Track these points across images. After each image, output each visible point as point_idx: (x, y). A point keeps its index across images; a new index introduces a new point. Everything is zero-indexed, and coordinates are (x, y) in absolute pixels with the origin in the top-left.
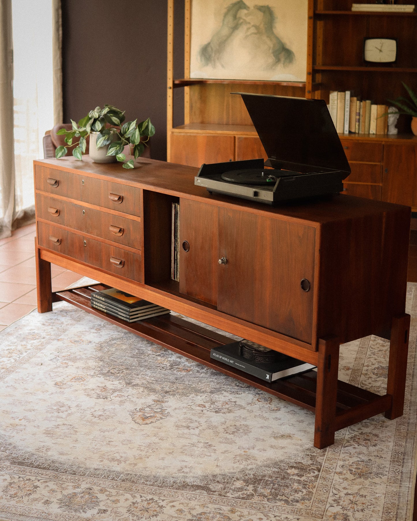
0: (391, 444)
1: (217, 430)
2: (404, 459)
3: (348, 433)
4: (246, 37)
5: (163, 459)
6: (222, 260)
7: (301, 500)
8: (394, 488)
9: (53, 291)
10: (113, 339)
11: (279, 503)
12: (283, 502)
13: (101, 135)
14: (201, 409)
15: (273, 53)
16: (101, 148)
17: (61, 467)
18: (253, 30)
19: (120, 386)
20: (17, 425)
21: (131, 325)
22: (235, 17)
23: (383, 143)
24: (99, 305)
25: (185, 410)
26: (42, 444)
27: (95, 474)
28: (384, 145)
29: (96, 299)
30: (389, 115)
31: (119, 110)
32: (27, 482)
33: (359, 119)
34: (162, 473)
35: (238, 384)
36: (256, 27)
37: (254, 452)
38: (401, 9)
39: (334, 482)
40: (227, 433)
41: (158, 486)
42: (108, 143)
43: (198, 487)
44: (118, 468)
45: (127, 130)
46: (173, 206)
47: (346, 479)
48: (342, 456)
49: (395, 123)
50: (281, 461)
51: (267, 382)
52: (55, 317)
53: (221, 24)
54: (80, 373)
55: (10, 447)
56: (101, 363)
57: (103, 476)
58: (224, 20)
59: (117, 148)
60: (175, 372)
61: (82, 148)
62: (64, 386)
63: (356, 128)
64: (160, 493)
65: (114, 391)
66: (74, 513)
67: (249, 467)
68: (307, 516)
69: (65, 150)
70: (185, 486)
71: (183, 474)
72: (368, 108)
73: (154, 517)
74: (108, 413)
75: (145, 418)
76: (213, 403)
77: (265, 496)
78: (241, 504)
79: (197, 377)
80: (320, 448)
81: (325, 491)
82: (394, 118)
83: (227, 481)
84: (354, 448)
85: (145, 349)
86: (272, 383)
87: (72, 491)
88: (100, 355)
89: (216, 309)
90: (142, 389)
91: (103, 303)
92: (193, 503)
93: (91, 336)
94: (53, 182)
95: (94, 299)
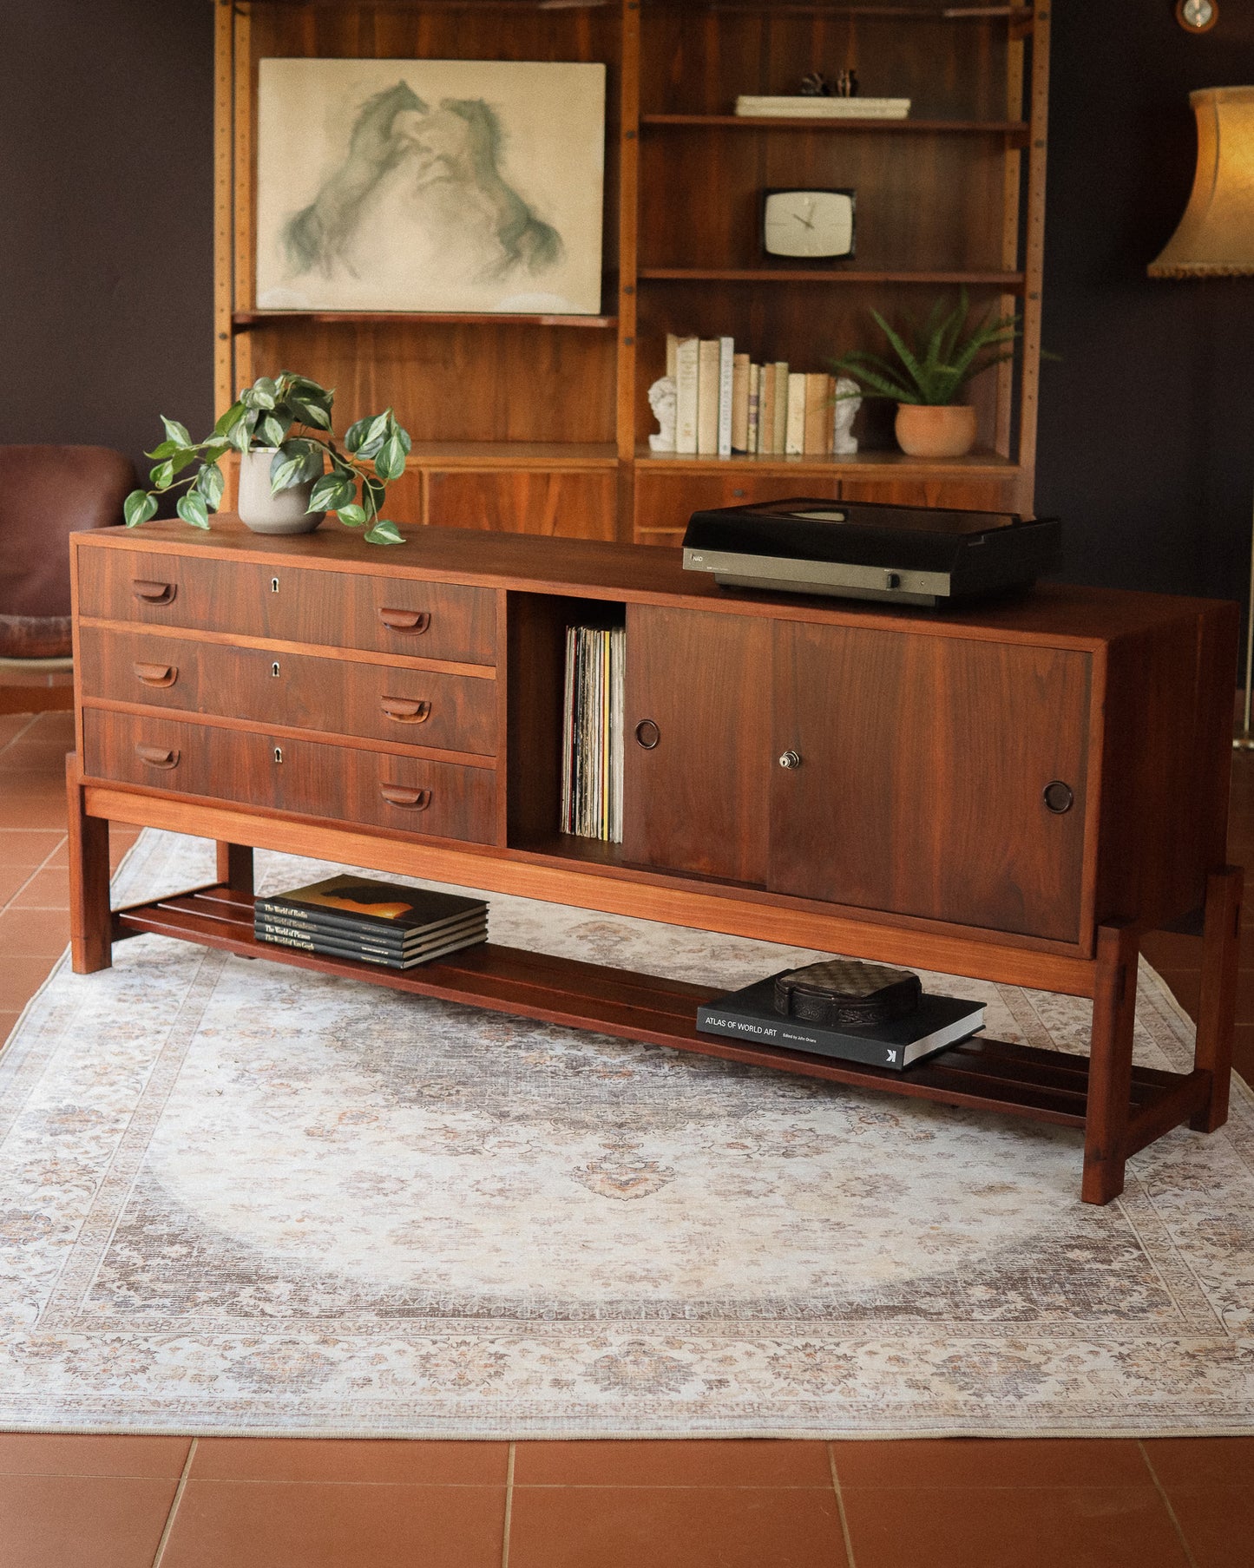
1: (824, 1192)
4: (421, 189)
5: (754, 1263)
6: (790, 757)
7: (1150, 1306)
9: (113, 908)
10: (357, 1021)
11: (1106, 1319)
12: (1114, 1316)
13: (282, 457)
14: (741, 1152)
15: (501, 232)
16: (282, 492)
17: (519, 1309)
18: (438, 170)
19: (484, 1124)
20: (304, 1233)
21: (411, 973)
22: (386, 132)
23: (838, 476)
24: (285, 931)
25: (706, 1159)
26: (417, 1267)
27: (616, 1312)
28: (840, 483)
29: (275, 918)
32: (464, 1348)
33: (757, 415)
34: (783, 1292)
35: (780, 1093)
36: (449, 162)
37: (957, 1227)
38: (875, 109)
39: (1191, 1266)
40: (854, 1195)
41: (798, 1319)
42: (306, 481)
43: (893, 1311)
44: (665, 1293)
45: (361, 440)
46: (571, 634)
47: (1214, 1257)
48: (1164, 1214)
50: (1036, 1239)
51: (896, 1071)
53: (347, 152)
54: (349, 1104)
55: (339, 1282)
56: (379, 1076)
57: (643, 1315)
58: (352, 143)
59: (336, 491)
60: (594, 1079)
61: (209, 496)
62: (337, 1136)
63: (748, 440)
64: (815, 1331)
65: (483, 1135)
66: (650, 1396)
67: (973, 1258)
68: (1190, 1334)
69: (150, 504)
70: (859, 1311)
71: (830, 1289)
72: (779, 383)
73: (850, 1379)
74: (516, 1184)
75: (623, 1186)
76: (759, 1137)
77: (1062, 1309)
78: (1022, 1330)
79: (664, 1087)
80: (1103, 1203)
81: (1186, 1285)
83: (948, 1287)
84: (1176, 1195)
85: (461, 1035)
86: (903, 1073)
87: (597, 1354)
88: (356, 1058)
89: (762, 887)
90: (548, 1126)
91: (303, 925)
92: (914, 1342)
93: (284, 1018)
94: (160, 591)
95: (267, 917)
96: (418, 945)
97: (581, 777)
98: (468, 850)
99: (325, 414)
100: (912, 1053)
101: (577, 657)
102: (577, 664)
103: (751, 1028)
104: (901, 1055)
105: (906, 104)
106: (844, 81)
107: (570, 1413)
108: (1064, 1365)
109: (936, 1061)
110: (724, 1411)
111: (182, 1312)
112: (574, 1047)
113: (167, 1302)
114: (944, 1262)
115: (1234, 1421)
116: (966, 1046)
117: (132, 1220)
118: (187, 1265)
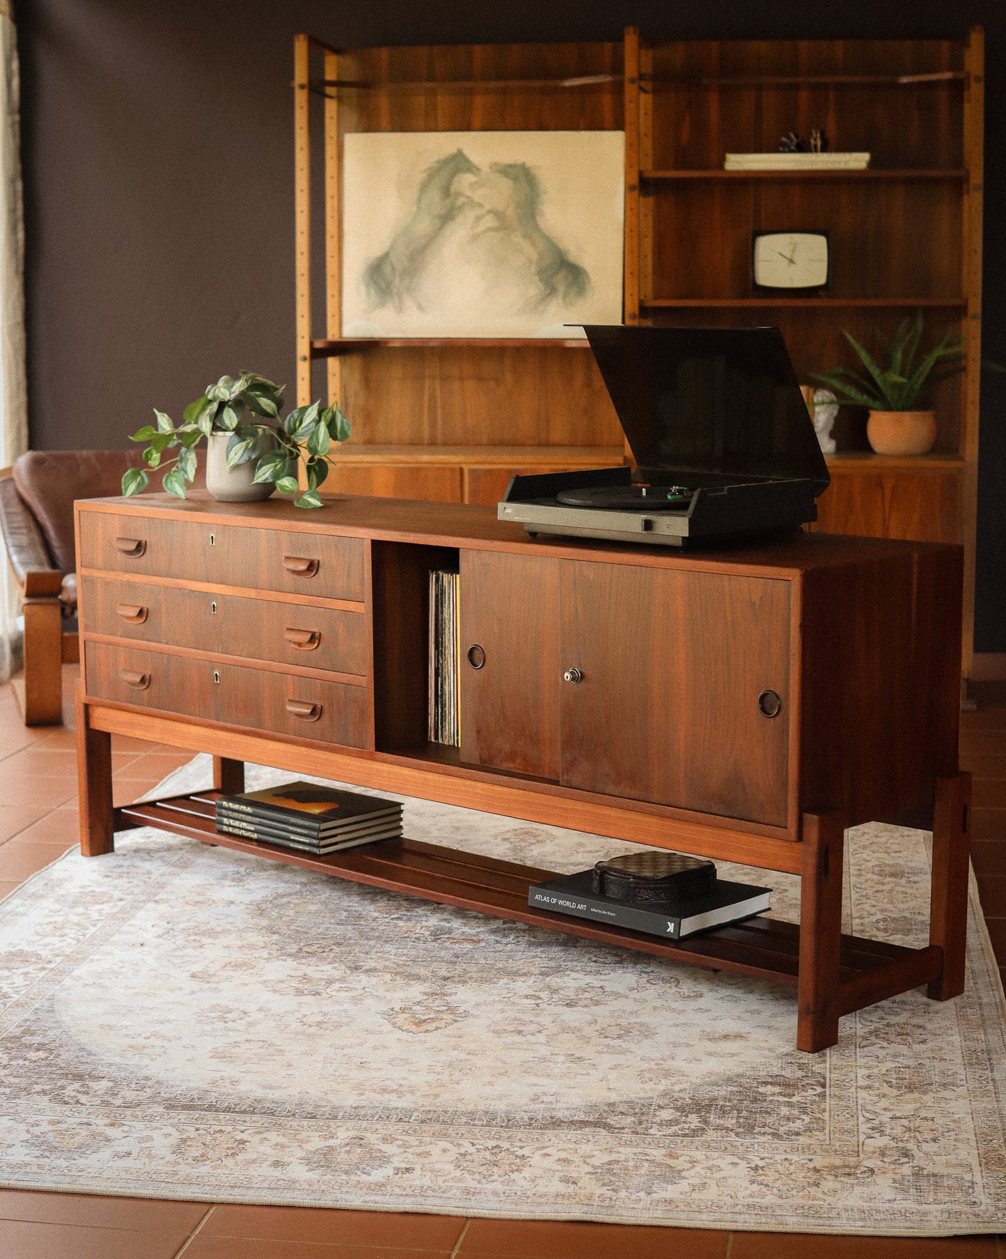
0: (956, 1039)
1: (584, 1033)
2: (990, 1059)
3: (860, 1025)
4: (475, 238)
5: (490, 1083)
6: (572, 673)
7: (805, 1131)
8: (987, 1104)
9: (116, 804)
10: (283, 896)
11: (762, 1139)
12: (770, 1137)
13: (236, 439)
14: (533, 1002)
16: (236, 467)
17: (279, 1109)
18: (489, 221)
19: (337, 974)
20: (144, 1047)
22: (446, 192)
24: (237, 823)
25: (500, 1006)
26: (218, 1075)
27: (356, 1114)
29: (230, 812)
30: (817, 409)
31: (273, 384)
32: (218, 1135)
34: (501, 1107)
35: (595, 959)
36: (498, 214)
37: (679, 1064)
38: (839, 163)
39: (860, 1102)
40: (606, 1037)
41: (501, 1127)
42: (253, 457)
43: (584, 1124)
44: (404, 1103)
45: (297, 425)
46: (433, 577)
47: (884, 1096)
48: (861, 1061)
49: (830, 427)
50: (739, 1076)
51: (671, 940)
52: (128, 863)
53: (415, 209)
54: (238, 956)
55: (149, 1083)
56: (275, 937)
57: (376, 1117)
58: (419, 200)
59: (276, 466)
60: (447, 944)
61: (186, 472)
62: (214, 979)
64: (510, 1137)
65: (330, 982)
66: (344, 1177)
67: (677, 1088)
68: (826, 1154)
69: (143, 479)
70: (556, 1123)
71: (543, 1105)
73: (516, 1173)
74: (335, 1018)
75: (420, 1023)
76: (555, 991)
77: (727, 1129)
78: (685, 1143)
79: (501, 951)
80: (813, 1052)
81: (847, 1116)
82: (827, 414)
83: (641, 1112)
84: (881, 1048)
85: (360, 909)
86: (680, 942)
87: (323, 1144)
88: (265, 923)
89: (556, 783)
90: (388, 977)
91: (249, 818)
92: (585, 1148)
93: (228, 891)
94: (133, 546)
95: (224, 812)
96: (335, 836)
97: (442, 695)
98: (350, 754)
99: (273, 405)
100: (689, 925)
101: (437, 596)
102: (437, 601)
104: (678, 927)
105: (866, 157)
106: (815, 140)
107: (273, 1185)
108: (702, 1172)
109: (717, 935)
110: (397, 1191)
111: (15, 1098)
112: (445, 920)
113: (8, 1091)
114: (651, 1090)
115: (821, 1222)
116: (749, 924)
117: (18, 1032)
118: (39, 1066)
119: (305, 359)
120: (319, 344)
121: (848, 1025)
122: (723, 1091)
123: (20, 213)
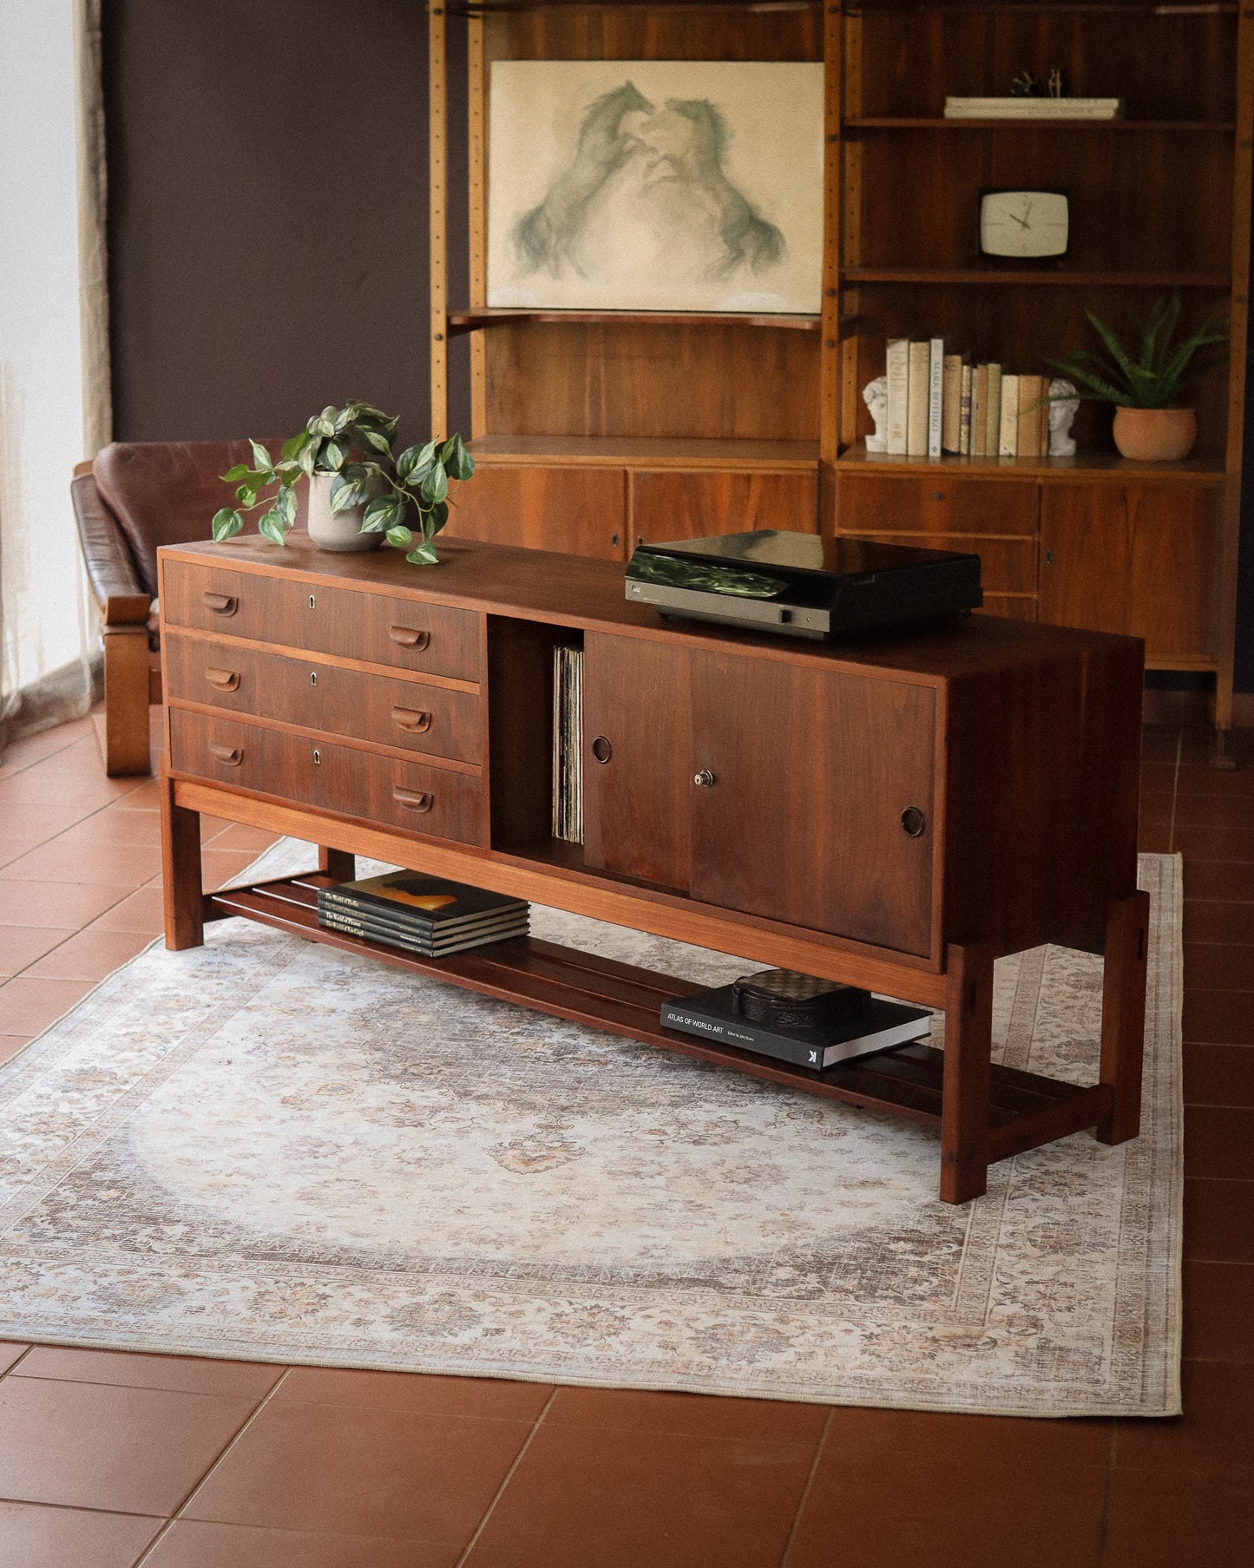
0: (1118, 1192)
1: (708, 1177)
2: (1150, 1217)
3: (1014, 1173)
4: (646, 189)
5: (598, 1234)
6: (703, 776)
7: (931, 1295)
8: (1135, 1269)
9: (206, 891)
10: (391, 1003)
11: (883, 1303)
12: (892, 1301)
13: (342, 480)
14: (658, 1138)
16: (341, 513)
17: (367, 1260)
18: (664, 170)
19: (444, 1101)
20: (225, 1186)
21: (436, 962)
22: (613, 132)
23: (1040, 480)
24: (341, 918)
25: (621, 1142)
26: (305, 1219)
27: (448, 1267)
28: (1040, 487)
29: (334, 905)
30: (1053, 404)
31: (384, 415)
32: (299, 1288)
33: (969, 417)
34: (607, 1261)
35: (732, 1087)
36: (675, 162)
37: (805, 1215)
38: (1082, 109)
39: (997, 1263)
40: (733, 1181)
41: (604, 1284)
42: (361, 501)
43: (694, 1282)
44: (502, 1255)
45: (411, 465)
46: (558, 653)
47: (1025, 1256)
48: (1008, 1215)
49: (1069, 424)
50: (871, 1230)
51: (815, 1071)
52: (218, 959)
53: (575, 152)
54: (336, 1077)
55: (229, 1228)
56: (379, 1055)
57: (470, 1271)
58: (580, 142)
59: (387, 513)
60: (570, 1066)
61: (285, 514)
62: (306, 1105)
63: (960, 441)
64: (612, 1295)
65: (435, 1111)
66: (429, 1338)
67: (800, 1242)
68: (949, 1322)
69: (236, 521)
70: (662, 1281)
71: (651, 1260)
72: (992, 386)
73: (613, 1336)
74: (435, 1155)
75: (528, 1161)
76: (683, 1125)
77: (848, 1292)
78: (798, 1307)
79: (628, 1076)
80: (957, 1203)
81: (980, 1279)
82: (1064, 410)
83: (756, 1269)
84: (1033, 1200)
85: (477, 1021)
86: (823, 1073)
87: (410, 1301)
88: (368, 1036)
89: (685, 895)
90: (500, 1105)
91: (355, 913)
92: (691, 1310)
93: (330, 997)
94: (223, 604)
95: (327, 904)
96: (451, 936)
97: (567, 786)
98: (463, 851)
99: (384, 441)
100: (833, 1055)
101: (562, 675)
102: (562, 681)
103: (703, 1025)
104: (821, 1057)
105: (1113, 103)
106: (1054, 81)
107: (353, 1346)
108: (812, 1339)
109: (865, 1065)
110: (484, 1354)
111: (82, 1244)
112: (571, 1036)
113: (75, 1235)
114: (774, 1244)
115: (929, 1398)
116: (903, 1052)
117: (88, 1166)
118: (110, 1207)
119: (440, 338)
120: (457, 321)
121: (1000, 1173)
122: (849, 1248)
123: (102, 150)
